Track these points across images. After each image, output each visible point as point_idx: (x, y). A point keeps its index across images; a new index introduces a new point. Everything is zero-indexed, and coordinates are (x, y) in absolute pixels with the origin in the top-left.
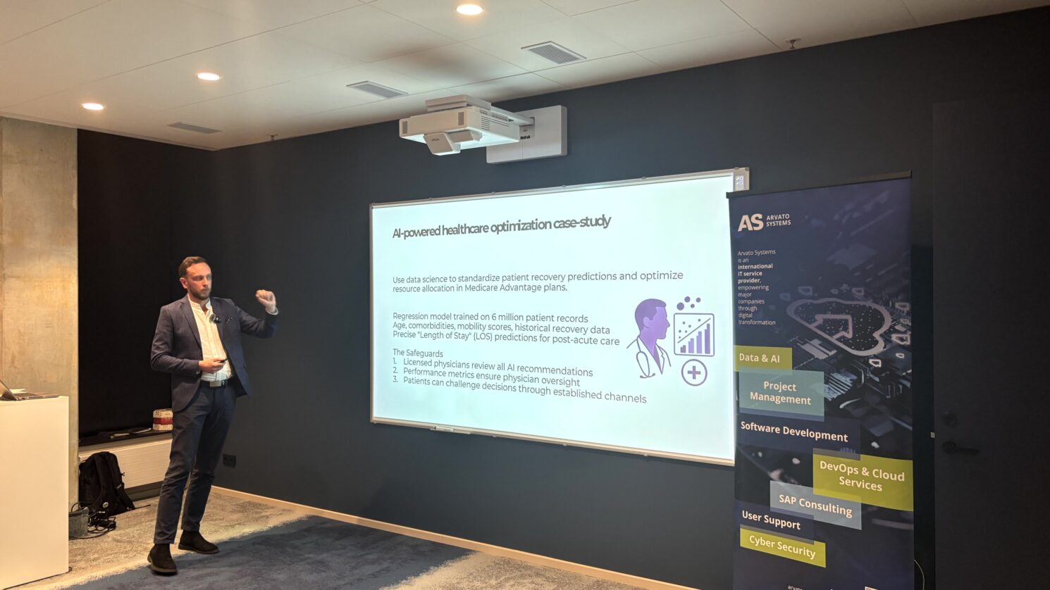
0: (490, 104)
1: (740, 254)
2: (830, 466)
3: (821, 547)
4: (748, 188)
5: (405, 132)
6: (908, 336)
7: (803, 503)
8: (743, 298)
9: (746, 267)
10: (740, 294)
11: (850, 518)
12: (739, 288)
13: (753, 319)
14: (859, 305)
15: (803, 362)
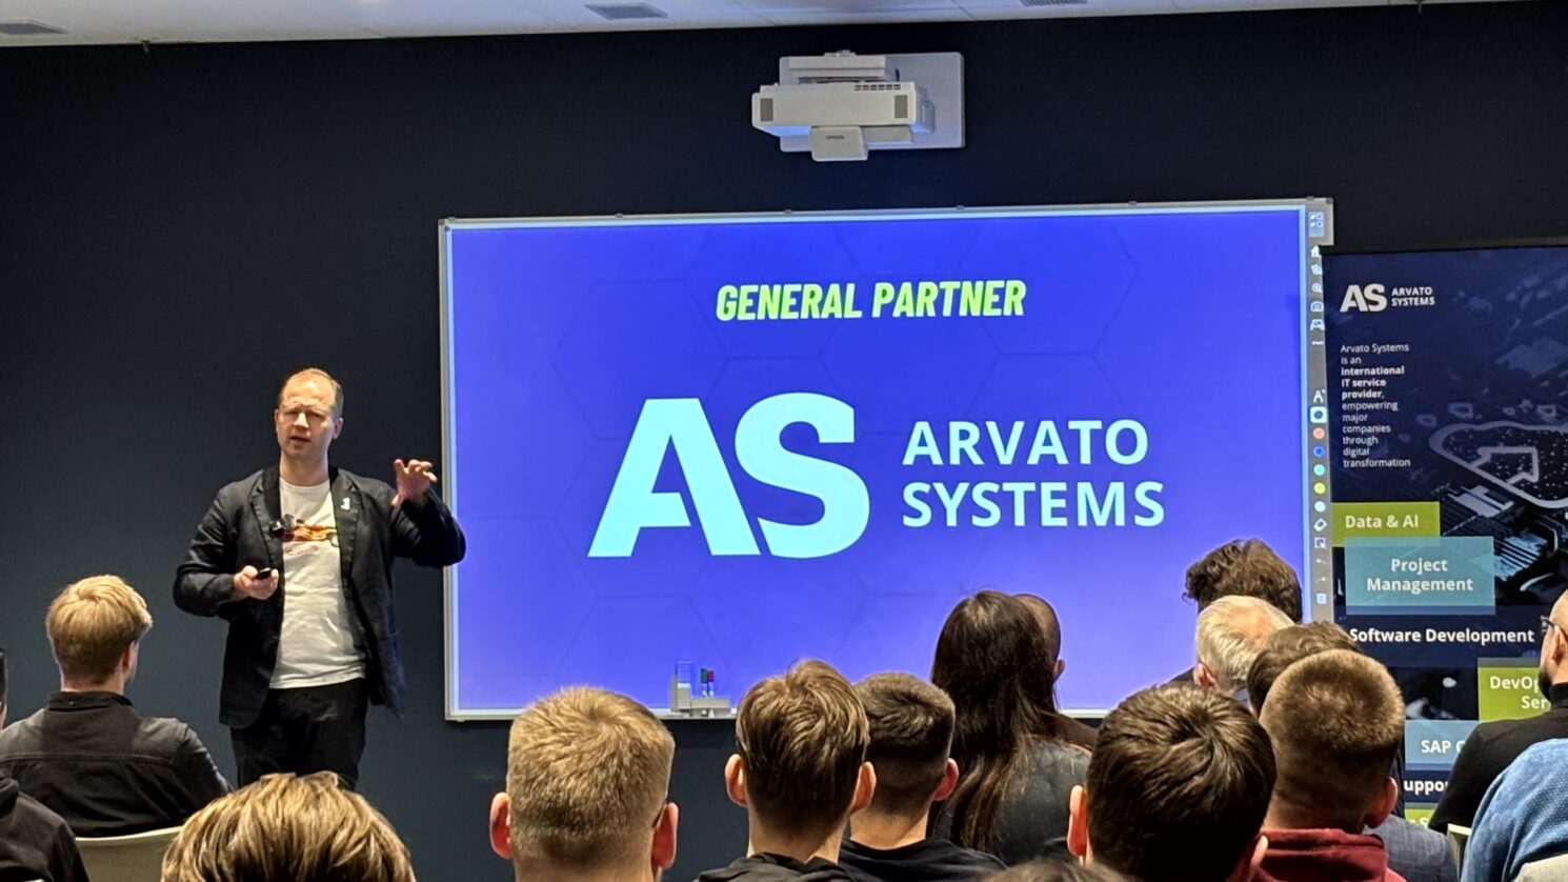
1: (1343, 349)
2: (1506, 683)
5: (765, 115)
8: (1352, 424)
9: (1358, 371)
10: (1346, 417)
12: (1344, 406)
13: (1372, 457)
14: (1549, 432)
15: (1458, 524)
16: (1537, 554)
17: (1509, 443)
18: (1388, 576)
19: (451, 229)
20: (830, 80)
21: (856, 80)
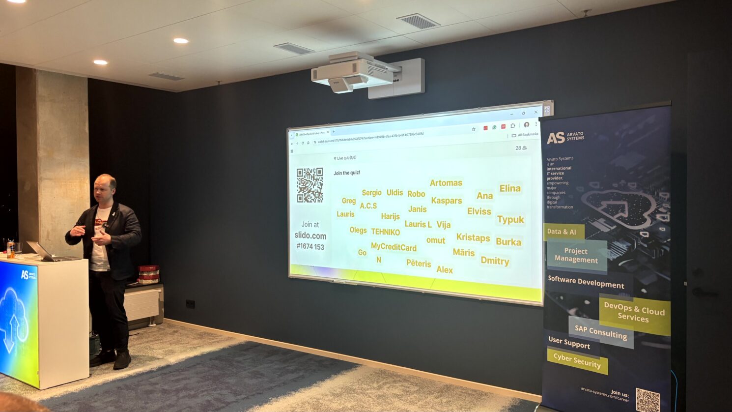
0: (373, 57)
1: (548, 159)
2: (611, 306)
3: (605, 361)
4: (553, 114)
5: (315, 77)
6: (668, 215)
7: (592, 331)
8: (550, 191)
9: (553, 169)
10: (548, 188)
11: (625, 341)
12: (548, 183)
13: (558, 204)
14: (633, 195)
15: (593, 234)
16: (626, 250)
17: (615, 199)
18: (563, 254)
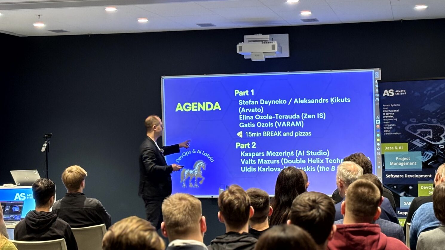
1: (384, 105)
2: (425, 188)
5: (240, 50)
8: (386, 124)
9: (387, 111)
10: (384, 122)
12: (384, 120)
13: (391, 132)
14: (435, 125)
15: (412, 148)
16: (432, 156)
17: (425, 128)
18: (395, 161)
19: (164, 79)
20: (256, 41)
21: (262, 41)
